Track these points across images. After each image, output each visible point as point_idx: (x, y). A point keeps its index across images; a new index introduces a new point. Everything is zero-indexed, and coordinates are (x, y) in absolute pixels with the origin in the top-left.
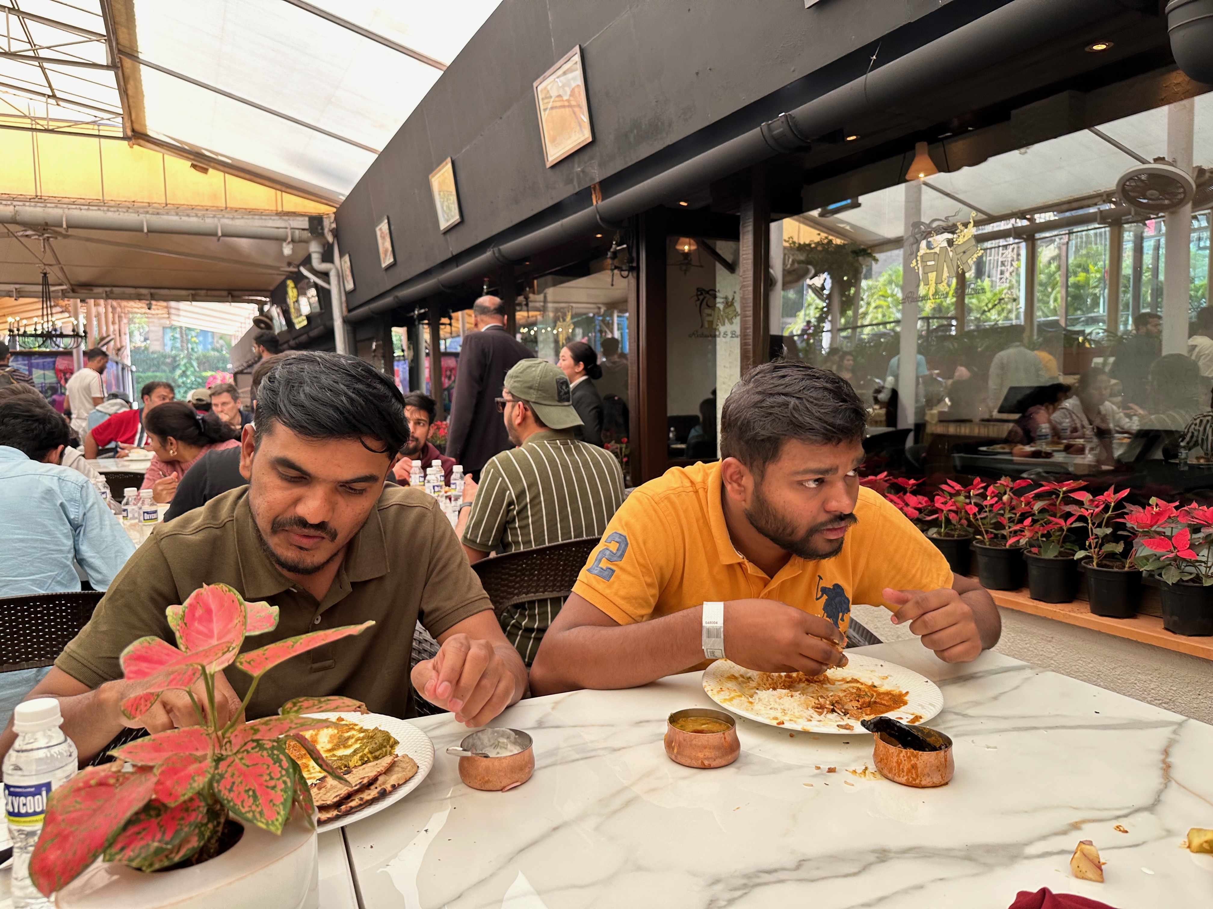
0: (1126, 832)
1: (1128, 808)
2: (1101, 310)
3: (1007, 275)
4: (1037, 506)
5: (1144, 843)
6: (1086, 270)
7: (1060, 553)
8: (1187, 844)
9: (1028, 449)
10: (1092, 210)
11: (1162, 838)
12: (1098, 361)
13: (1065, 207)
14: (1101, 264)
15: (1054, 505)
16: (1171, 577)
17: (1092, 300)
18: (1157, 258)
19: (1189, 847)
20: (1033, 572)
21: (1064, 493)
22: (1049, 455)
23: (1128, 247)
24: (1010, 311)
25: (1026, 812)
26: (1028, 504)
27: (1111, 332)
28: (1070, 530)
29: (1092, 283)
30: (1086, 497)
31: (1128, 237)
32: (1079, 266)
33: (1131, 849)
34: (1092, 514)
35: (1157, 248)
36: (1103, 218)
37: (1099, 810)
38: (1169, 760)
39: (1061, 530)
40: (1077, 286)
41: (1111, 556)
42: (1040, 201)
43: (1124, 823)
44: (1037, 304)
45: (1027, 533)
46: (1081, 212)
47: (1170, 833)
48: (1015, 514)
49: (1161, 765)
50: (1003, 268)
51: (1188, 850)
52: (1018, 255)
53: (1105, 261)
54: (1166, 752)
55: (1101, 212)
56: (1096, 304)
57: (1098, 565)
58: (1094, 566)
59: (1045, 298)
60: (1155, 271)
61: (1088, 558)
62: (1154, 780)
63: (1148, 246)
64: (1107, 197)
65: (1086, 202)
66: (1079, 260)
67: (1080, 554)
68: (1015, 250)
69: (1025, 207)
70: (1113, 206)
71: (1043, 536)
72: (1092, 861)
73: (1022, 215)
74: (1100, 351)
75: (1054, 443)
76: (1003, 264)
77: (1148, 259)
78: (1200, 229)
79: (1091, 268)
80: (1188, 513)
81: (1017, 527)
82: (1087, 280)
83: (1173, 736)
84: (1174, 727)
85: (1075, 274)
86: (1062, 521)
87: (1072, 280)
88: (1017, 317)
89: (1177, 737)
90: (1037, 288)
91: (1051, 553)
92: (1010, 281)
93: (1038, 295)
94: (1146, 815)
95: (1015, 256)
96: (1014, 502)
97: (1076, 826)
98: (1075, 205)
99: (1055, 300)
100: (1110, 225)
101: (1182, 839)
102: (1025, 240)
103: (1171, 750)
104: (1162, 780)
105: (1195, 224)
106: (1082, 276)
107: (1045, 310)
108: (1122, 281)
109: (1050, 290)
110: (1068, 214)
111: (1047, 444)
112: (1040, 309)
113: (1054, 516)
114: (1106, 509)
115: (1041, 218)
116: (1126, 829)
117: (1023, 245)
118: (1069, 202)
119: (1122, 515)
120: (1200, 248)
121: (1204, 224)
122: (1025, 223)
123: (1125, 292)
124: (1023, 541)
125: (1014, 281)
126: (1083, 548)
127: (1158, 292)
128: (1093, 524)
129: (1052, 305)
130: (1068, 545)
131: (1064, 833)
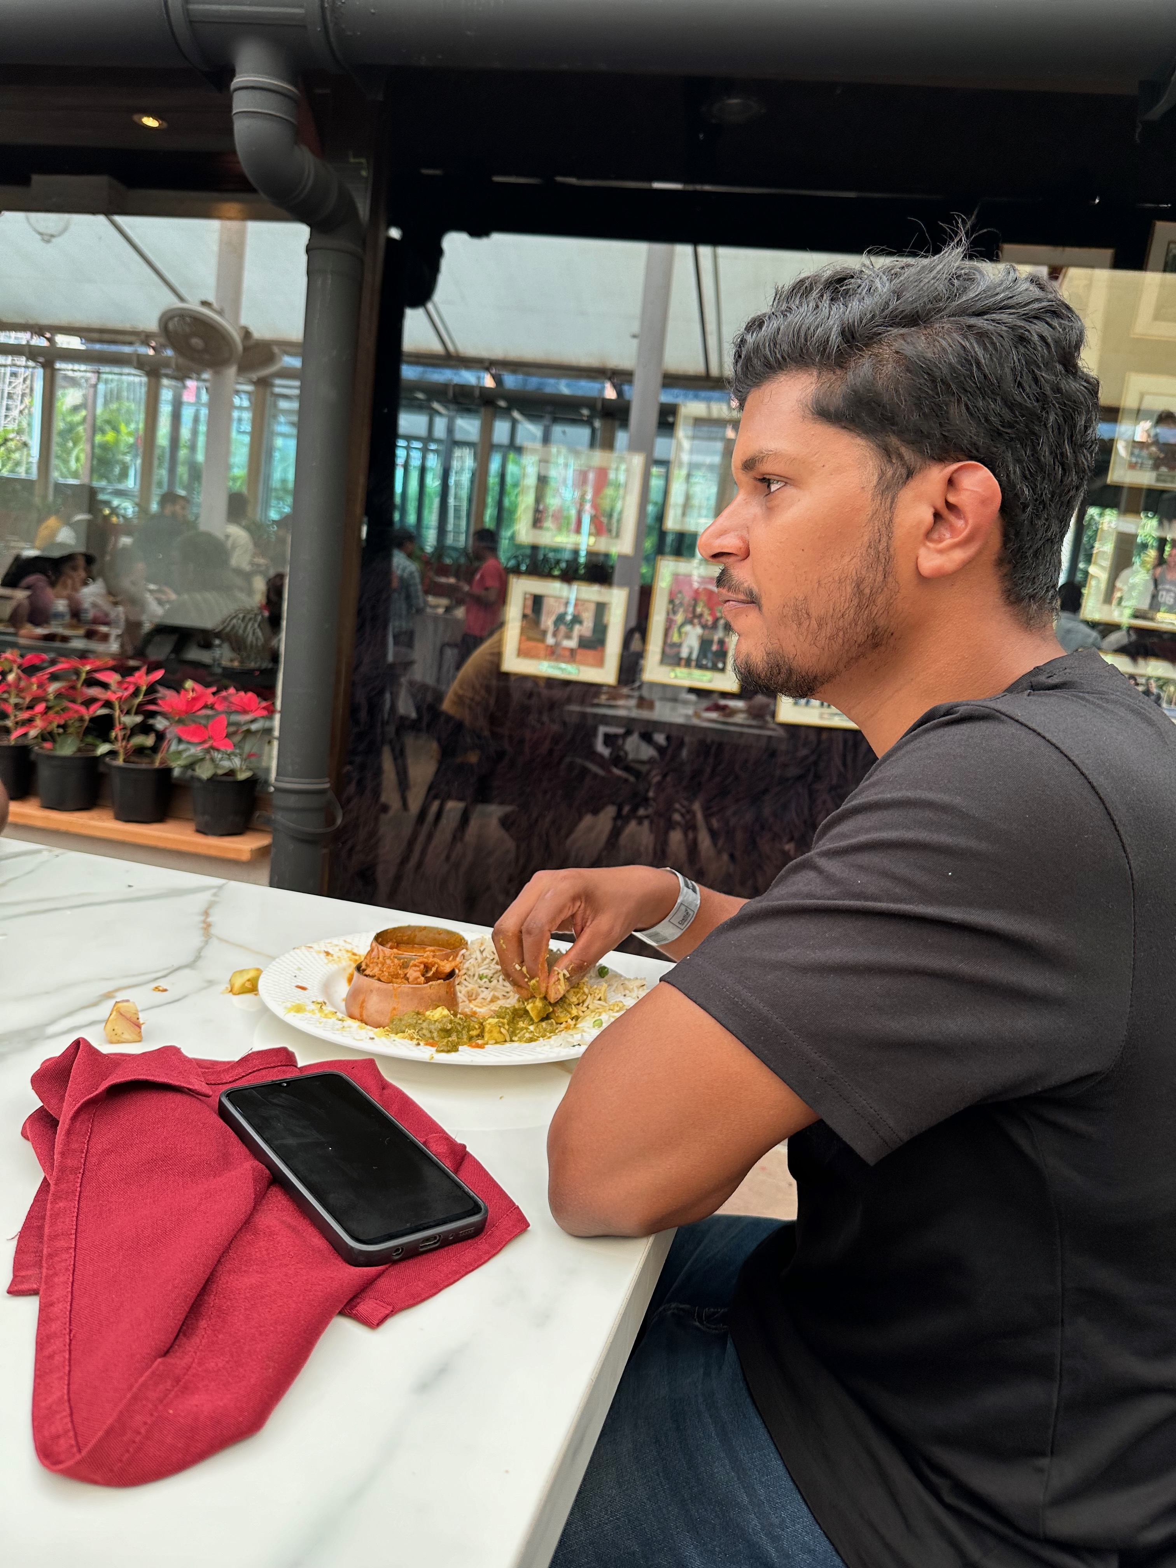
0: (165, 990)
1: (167, 969)
2: (131, 483)
3: (15, 413)
4: (53, 688)
5: (185, 997)
6: (116, 429)
7: (79, 750)
8: (230, 989)
9: (40, 631)
10: (127, 349)
11: (204, 988)
12: (126, 541)
13: (96, 336)
14: (133, 426)
15: (73, 688)
16: (204, 772)
17: (121, 469)
18: (195, 432)
19: (231, 991)
20: (44, 773)
21: (88, 673)
22: (65, 639)
23: (165, 410)
24: (17, 464)
25: (47, 993)
26: (41, 686)
27: (142, 507)
28: (94, 720)
29: (122, 447)
30: (113, 679)
31: (166, 396)
32: (108, 422)
33: (172, 1005)
34: (120, 698)
35: (196, 420)
36: (140, 363)
37: (134, 976)
38: (210, 919)
39: (81, 720)
40: (105, 447)
41: (140, 751)
42: (63, 319)
43: (162, 983)
44: (54, 462)
45: (39, 722)
46: (113, 348)
47: (211, 983)
48: (24, 698)
49: (202, 925)
50: (10, 403)
51: (231, 994)
52: (32, 390)
53: (139, 423)
54: (206, 913)
55: (138, 356)
56: (124, 475)
57: (125, 761)
58: (120, 762)
59: (65, 455)
60: (193, 448)
61: (113, 753)
62: (196, 940)
63: (187, 414)
64: (145, 338)
65: (121, 338)
66: (107, 416)
67: (103, 749)
68: (28, 382)
69: (45, 321)
70: (151, 352)
71: (59, 726)
72: (129, 1020)
73: (39, 330)
74: (127, 528)
75: (72, 627)
76: (10, 396)
77: (185, 433)
78: (240, 408)
79: (123, 428)
80: (225, 698)
81: (25, 715)
82: (117, 442)
83: (213, 899)
84: (214, 891)
85: (103, 432)
86: (83, 709)
87: (98, 438)
88: (27, 471)
89: (216, 899)
90: (56, 439)
91: (68, 749)
92: (20, 422)
93: (55, 449)
94: (187, 971)
95: (28, 391)
96: (23, 684)
97: (108, 996)
98: (106, 336)
99: (78, 459)
100: (149, 374)
101: (226, 986)
102: (44, 366)
103: (211, 911)
104: (203, 939)
105: (237, 401)
106: (110, 436)
107: (64, 470)
108: (157, 452)
109: (70, 444)
110: (98, 346)
111: (65, 626)
112: (57, 468)
113: (73, 701)
114: (135, 694)
115: (65, 341)
116: (165, 988)
117: (40, 372)
118: (102, 331)
119: (153, 702)
120: (240, 432)
121: (246, 403)
122: (43, 343)
123: (160, 466)
124: (33, 733)
125: (25, 424)
126: (106, 740)
127: (195, 473)
128: (121, 711)
129: (73, 465)
130: (90, 739)
131: (95, 1004)
